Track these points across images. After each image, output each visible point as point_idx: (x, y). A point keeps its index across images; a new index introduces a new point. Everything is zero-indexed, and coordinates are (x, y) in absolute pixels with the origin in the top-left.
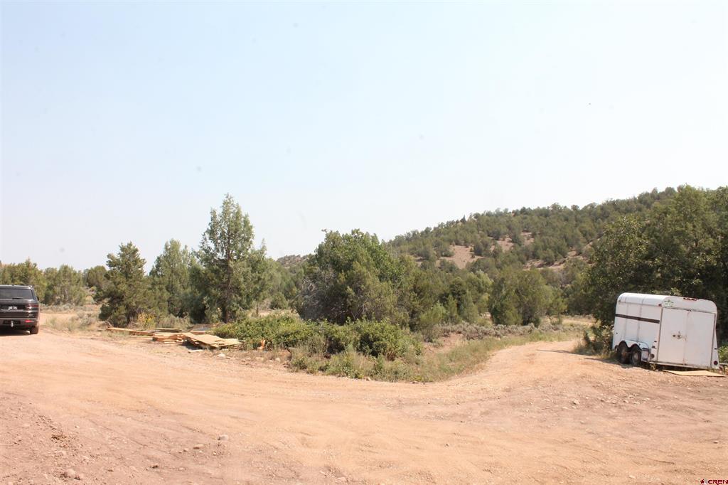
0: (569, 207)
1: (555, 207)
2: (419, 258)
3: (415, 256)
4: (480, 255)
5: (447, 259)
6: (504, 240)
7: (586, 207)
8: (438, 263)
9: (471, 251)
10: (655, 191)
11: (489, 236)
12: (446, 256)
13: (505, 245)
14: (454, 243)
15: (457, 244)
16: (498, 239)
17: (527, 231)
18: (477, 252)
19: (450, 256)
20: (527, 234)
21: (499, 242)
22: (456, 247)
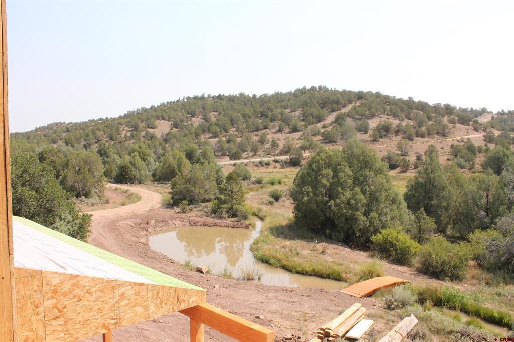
0: (251, 96)
1: (242, 95)
2: (131, 129)
3: (129, 128)
4: (177, 128)
5: (151, 131)
6: (198, 118)
7: (261, 96)
8: (143, 134)
9: (171, 125)
10: (304, 88)
11: (188, 114)
12: (152, 128)
13: (197, 121)
14: (161, 118)
15: (163, 119)
16: (194, 117)
17: (217, 112)
18: (176, 126)
19: (154, 128)
20: (215, 113)
21: (194, 119)
22: (162, 122)
